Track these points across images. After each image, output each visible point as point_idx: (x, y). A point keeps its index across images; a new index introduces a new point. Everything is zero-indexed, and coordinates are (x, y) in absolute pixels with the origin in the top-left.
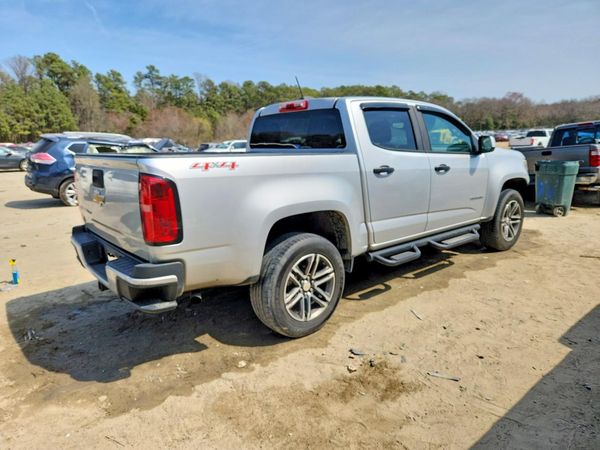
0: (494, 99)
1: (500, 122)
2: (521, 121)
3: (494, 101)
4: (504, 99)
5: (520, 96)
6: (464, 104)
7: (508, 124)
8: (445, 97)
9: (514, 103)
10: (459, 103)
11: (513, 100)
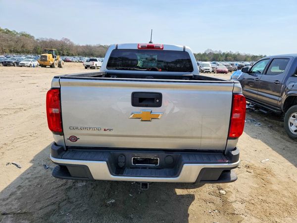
0: (57, 40)
1: (61, 52)
2: (71, 52)
3: (57, 41)
4: (61, 41)
5: (69, 40)
6: (41, 40)
7: (65, 53)
8: (29, 35)
9: (66, 43)
10: (38, 40)
11: (66, 42)
